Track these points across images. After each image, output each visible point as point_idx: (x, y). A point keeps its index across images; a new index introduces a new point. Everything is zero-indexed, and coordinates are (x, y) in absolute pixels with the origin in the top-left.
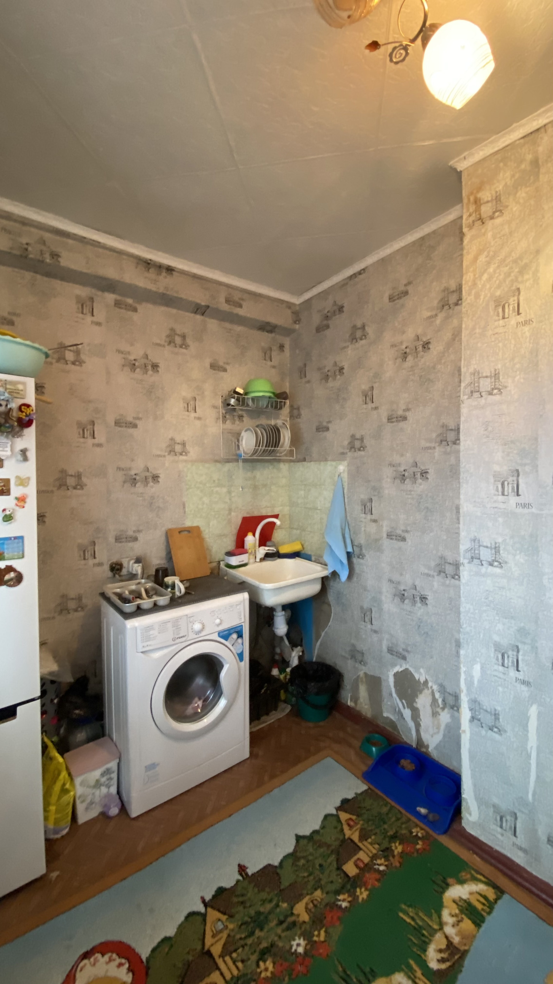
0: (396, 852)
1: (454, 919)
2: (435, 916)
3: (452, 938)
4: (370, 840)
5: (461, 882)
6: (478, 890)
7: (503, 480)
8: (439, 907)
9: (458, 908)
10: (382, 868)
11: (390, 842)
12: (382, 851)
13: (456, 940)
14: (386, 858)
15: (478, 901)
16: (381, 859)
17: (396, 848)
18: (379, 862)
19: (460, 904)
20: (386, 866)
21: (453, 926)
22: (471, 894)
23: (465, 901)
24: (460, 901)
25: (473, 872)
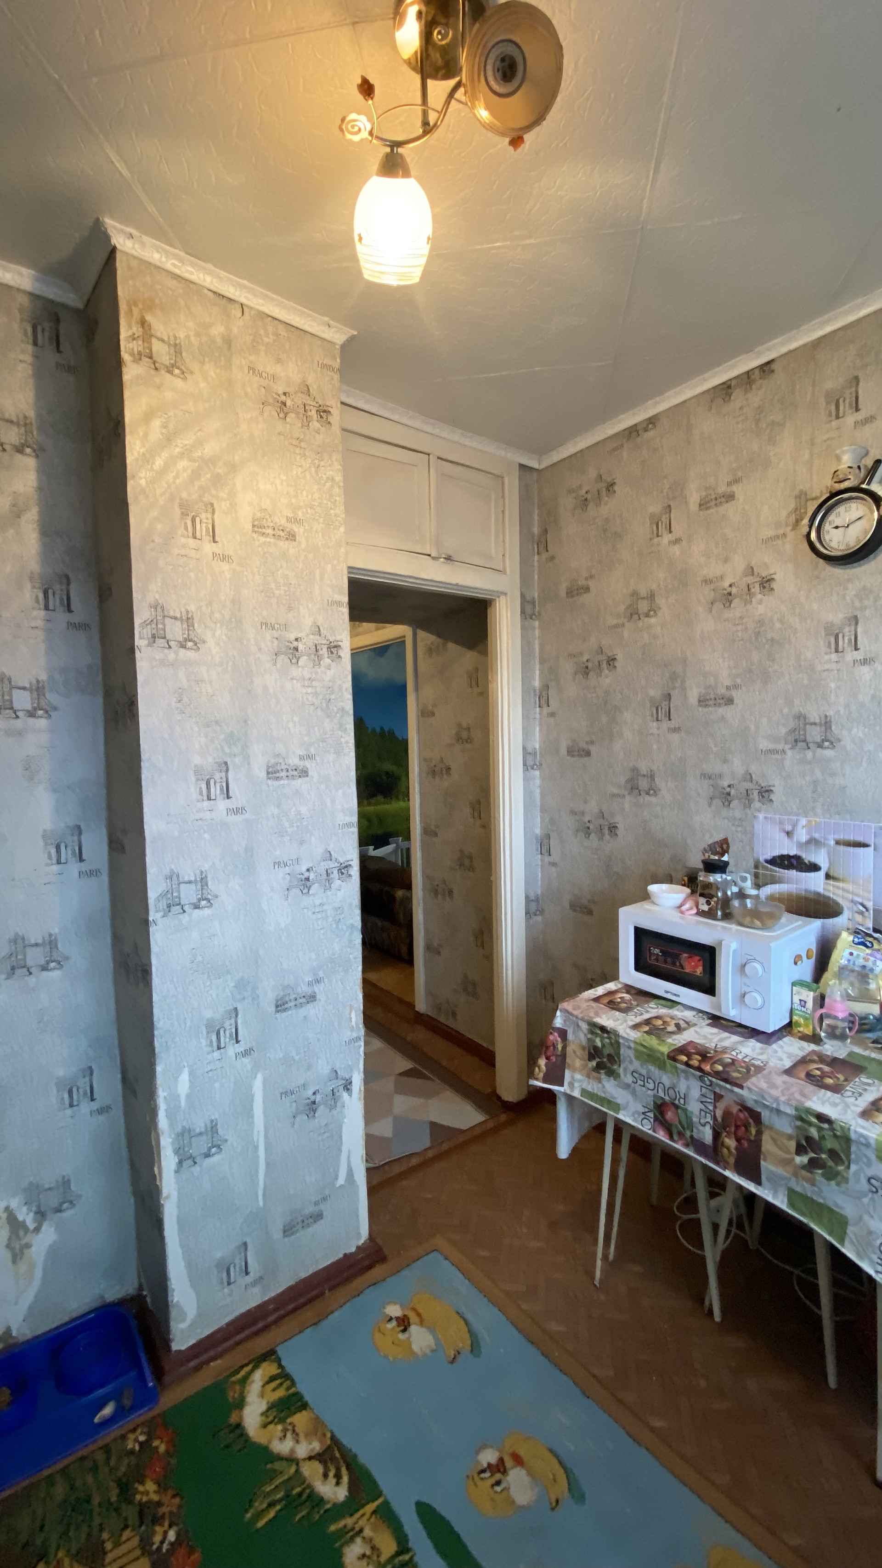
0: (156, 1498)
1: (289, 1435)
2: (277, 1465)
3: (312, 1450)
4: (108, 1546)
5: (240, 1404)
6: (261, 1384)
7: (207, 777)
8: (265, 1454)
9: (276, 1424)
10: (172, 1536)
11: (129, 1501)
12: (141, 1523)
13: (316, 1446)
14: (157, 1520)
15: (274, 1390)
16: (154, 1533)
17: (147, 1493)
18: (157, 1539)
19: (271, 1418)
20: (170, 1526)
21: (298, 1442)
22: (262, 1395)
23: (269, 1409)
24: (267, 1417)
25: (234, 1379)
